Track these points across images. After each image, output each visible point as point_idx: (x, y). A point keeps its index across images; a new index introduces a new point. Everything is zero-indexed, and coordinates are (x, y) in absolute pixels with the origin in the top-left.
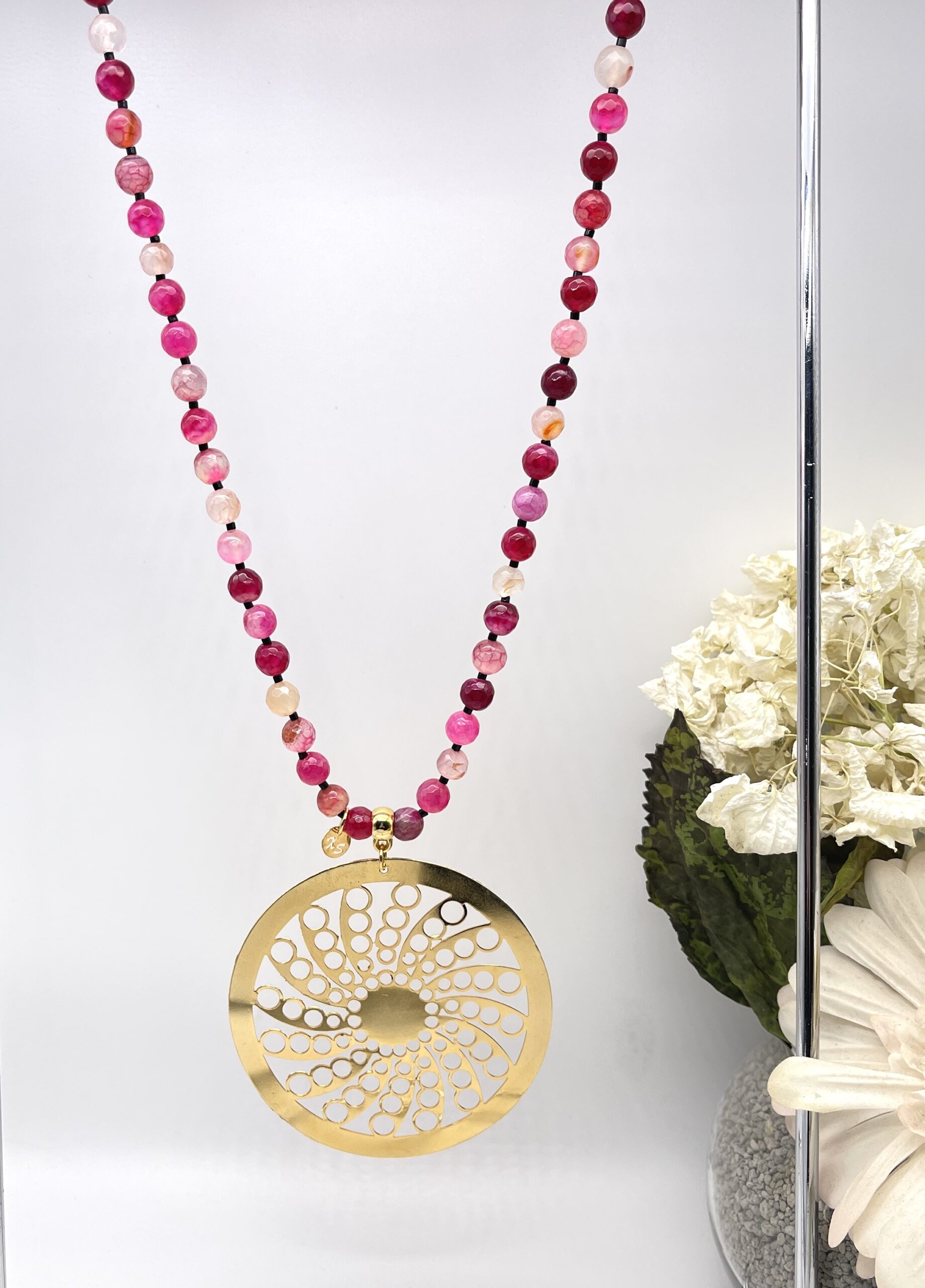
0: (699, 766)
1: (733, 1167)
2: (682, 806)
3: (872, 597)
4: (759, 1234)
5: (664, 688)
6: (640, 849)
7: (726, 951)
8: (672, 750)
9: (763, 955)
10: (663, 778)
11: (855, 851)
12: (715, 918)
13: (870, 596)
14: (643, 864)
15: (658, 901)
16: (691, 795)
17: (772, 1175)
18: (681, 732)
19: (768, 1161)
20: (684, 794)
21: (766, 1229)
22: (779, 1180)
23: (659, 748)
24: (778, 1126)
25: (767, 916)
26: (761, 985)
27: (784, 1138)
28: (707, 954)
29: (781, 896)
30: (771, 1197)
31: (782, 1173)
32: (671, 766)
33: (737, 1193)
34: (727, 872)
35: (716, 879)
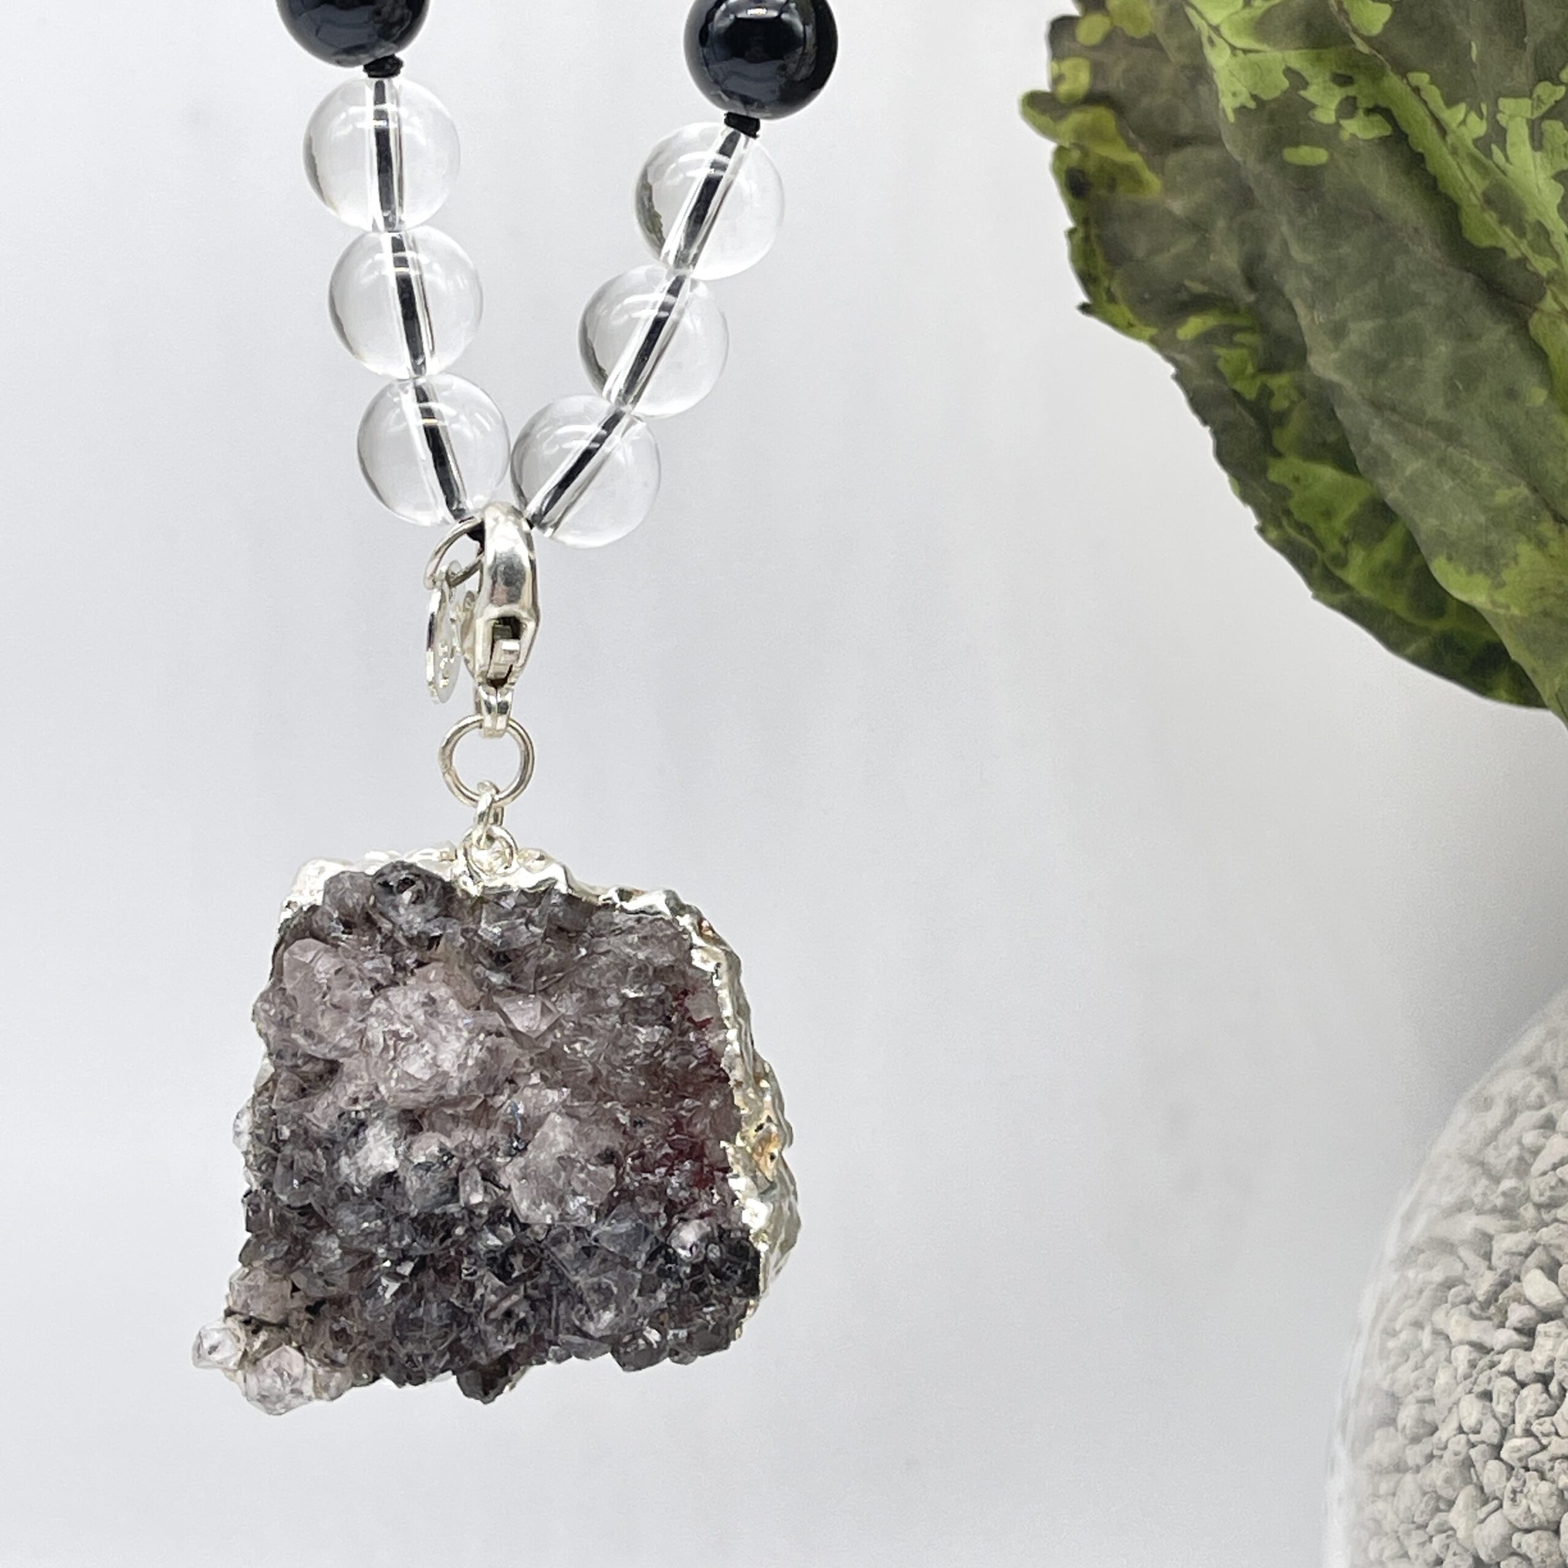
6: (1037, 104)
34: (1396, 112)
35: (1352, 152)
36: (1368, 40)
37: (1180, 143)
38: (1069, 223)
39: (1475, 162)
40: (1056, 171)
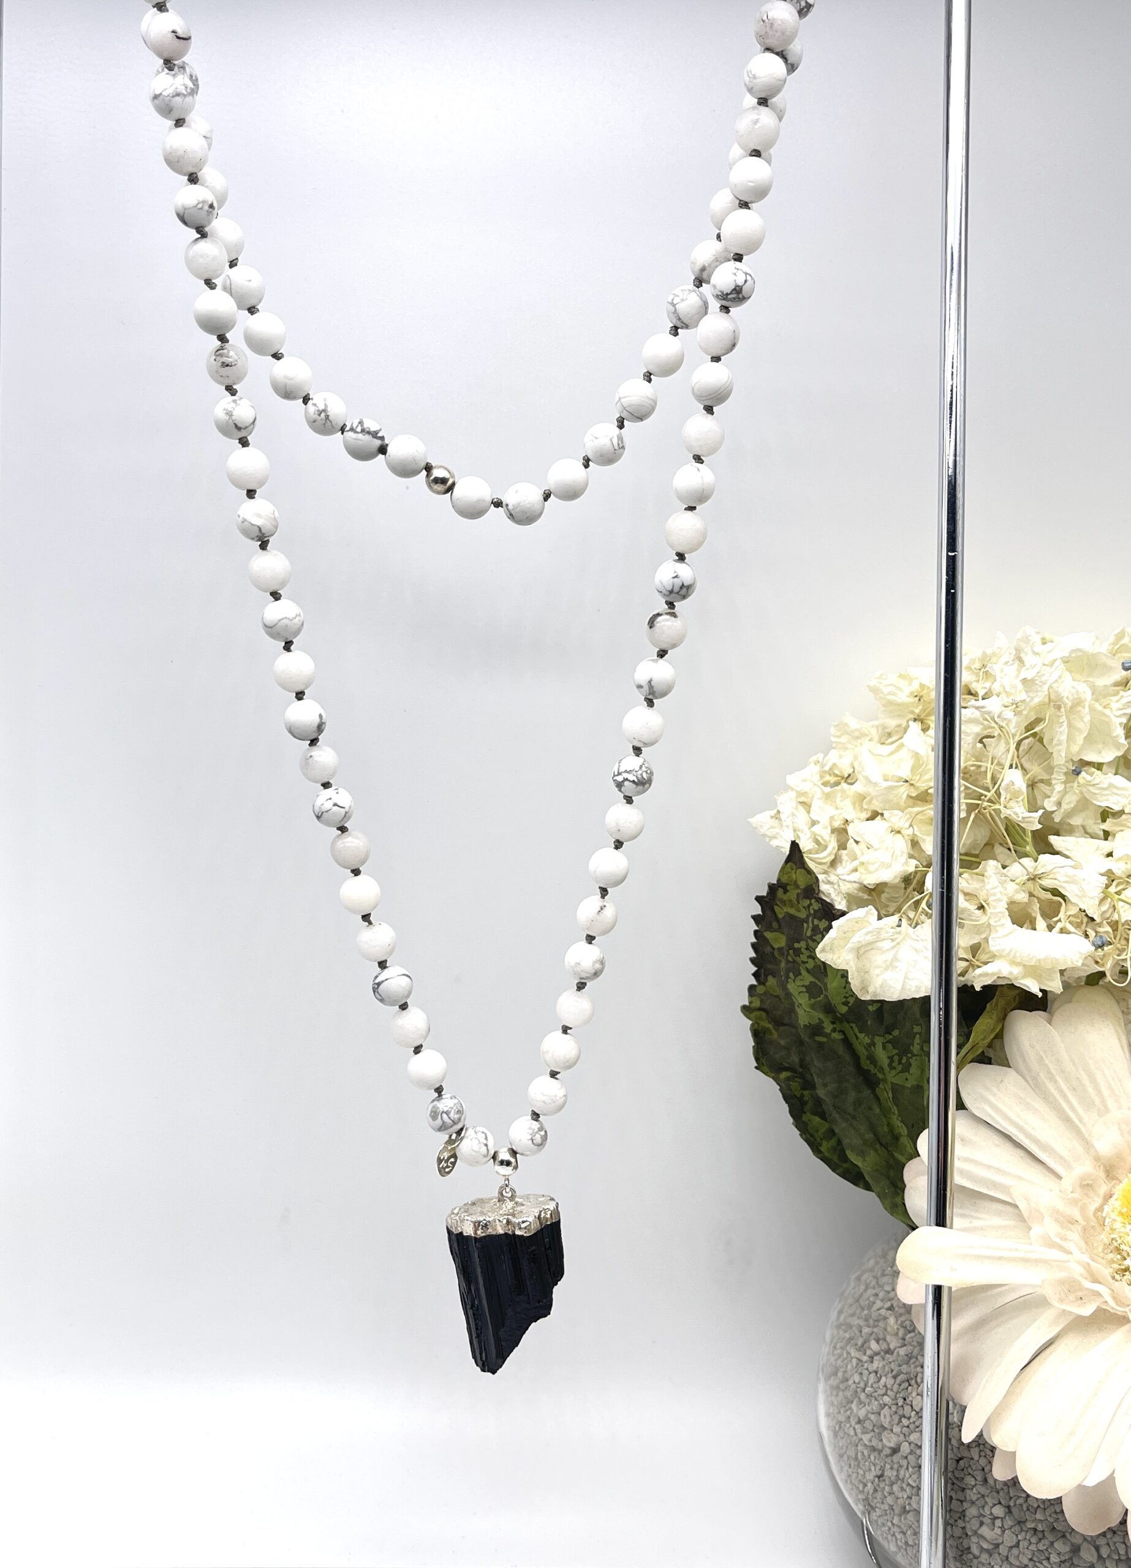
0: (816, 908)
1: (849, 1373)
2: (796, 956)
3: (1017, 707)
4: (880, 1447)
5: (777, 821)
6: (745, 1009)
7: (844, 1125)
8: (786, 891)
9: (886, 1129)
10: (775, 925)
11: (994, 1000)
12: (832, 1087)
13: (1014, 706)
14: (749, 1026)
15: (765, 1068)
16: (807, 942)
17: (895, 1377)
18: (797, 869)
19: (890, 1363)
20: (799, 943)
21: (890, 1441)
22: (903, 1382)
23: (772, 888)
24: (902, 1322)
25: (892, 1083)
26: (884, 1163)
27: (909, 1335)
28: (823, 1130)
29: (908, 1059)
30: (894, 1402)
31: (906, 1374)
32: (785, 910)
33: (855, 1402)
34: (846, 1032)
35: (834, 1041)
36: (841, 1014)
37: (783, 1025)
38: (753, 1044)
39: (865, 1047)
40: (751, 1029)
